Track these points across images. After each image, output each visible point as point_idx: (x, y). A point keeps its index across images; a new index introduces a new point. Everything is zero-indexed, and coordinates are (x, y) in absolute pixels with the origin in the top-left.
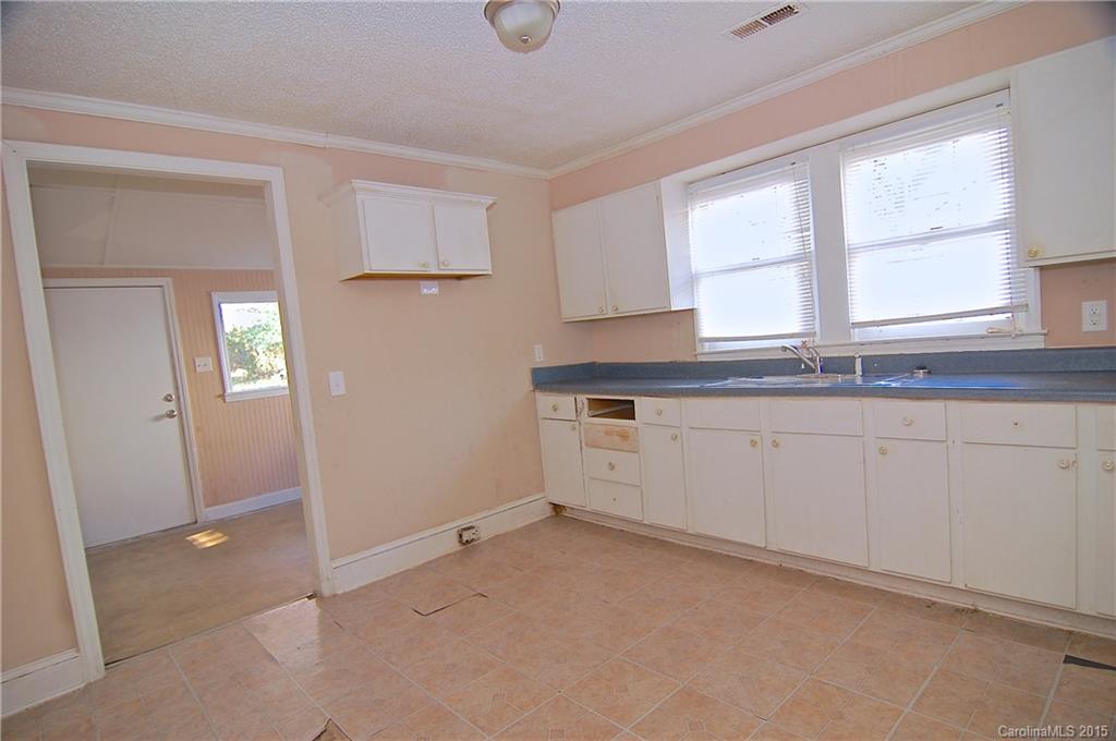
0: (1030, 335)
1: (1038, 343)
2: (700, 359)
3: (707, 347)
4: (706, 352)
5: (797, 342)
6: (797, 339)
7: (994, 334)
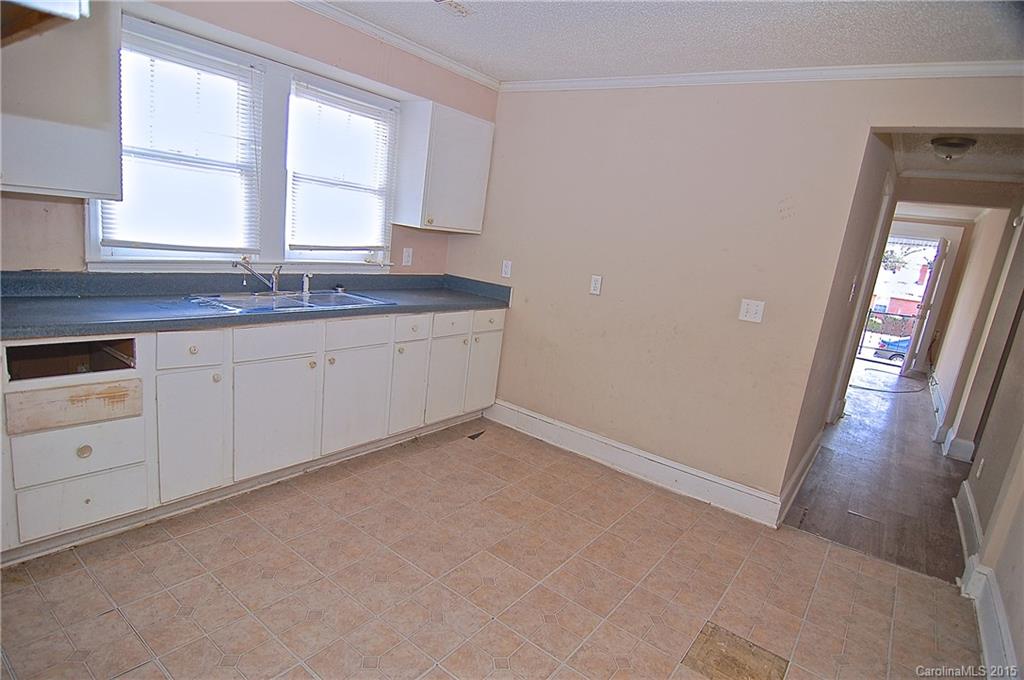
0: (383, 266)
1: (387, 272)
2: (92, 269)
3: (106, 254)
4: (102, 261)
5: (238, 258)
6: (238, 255)
7: (370, 264)
